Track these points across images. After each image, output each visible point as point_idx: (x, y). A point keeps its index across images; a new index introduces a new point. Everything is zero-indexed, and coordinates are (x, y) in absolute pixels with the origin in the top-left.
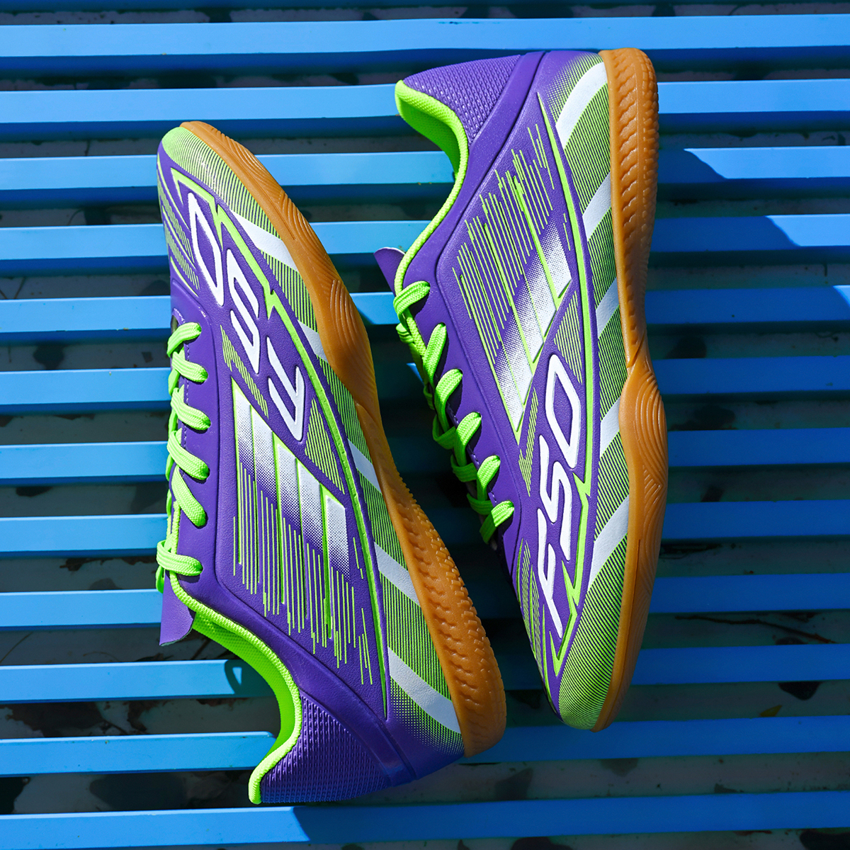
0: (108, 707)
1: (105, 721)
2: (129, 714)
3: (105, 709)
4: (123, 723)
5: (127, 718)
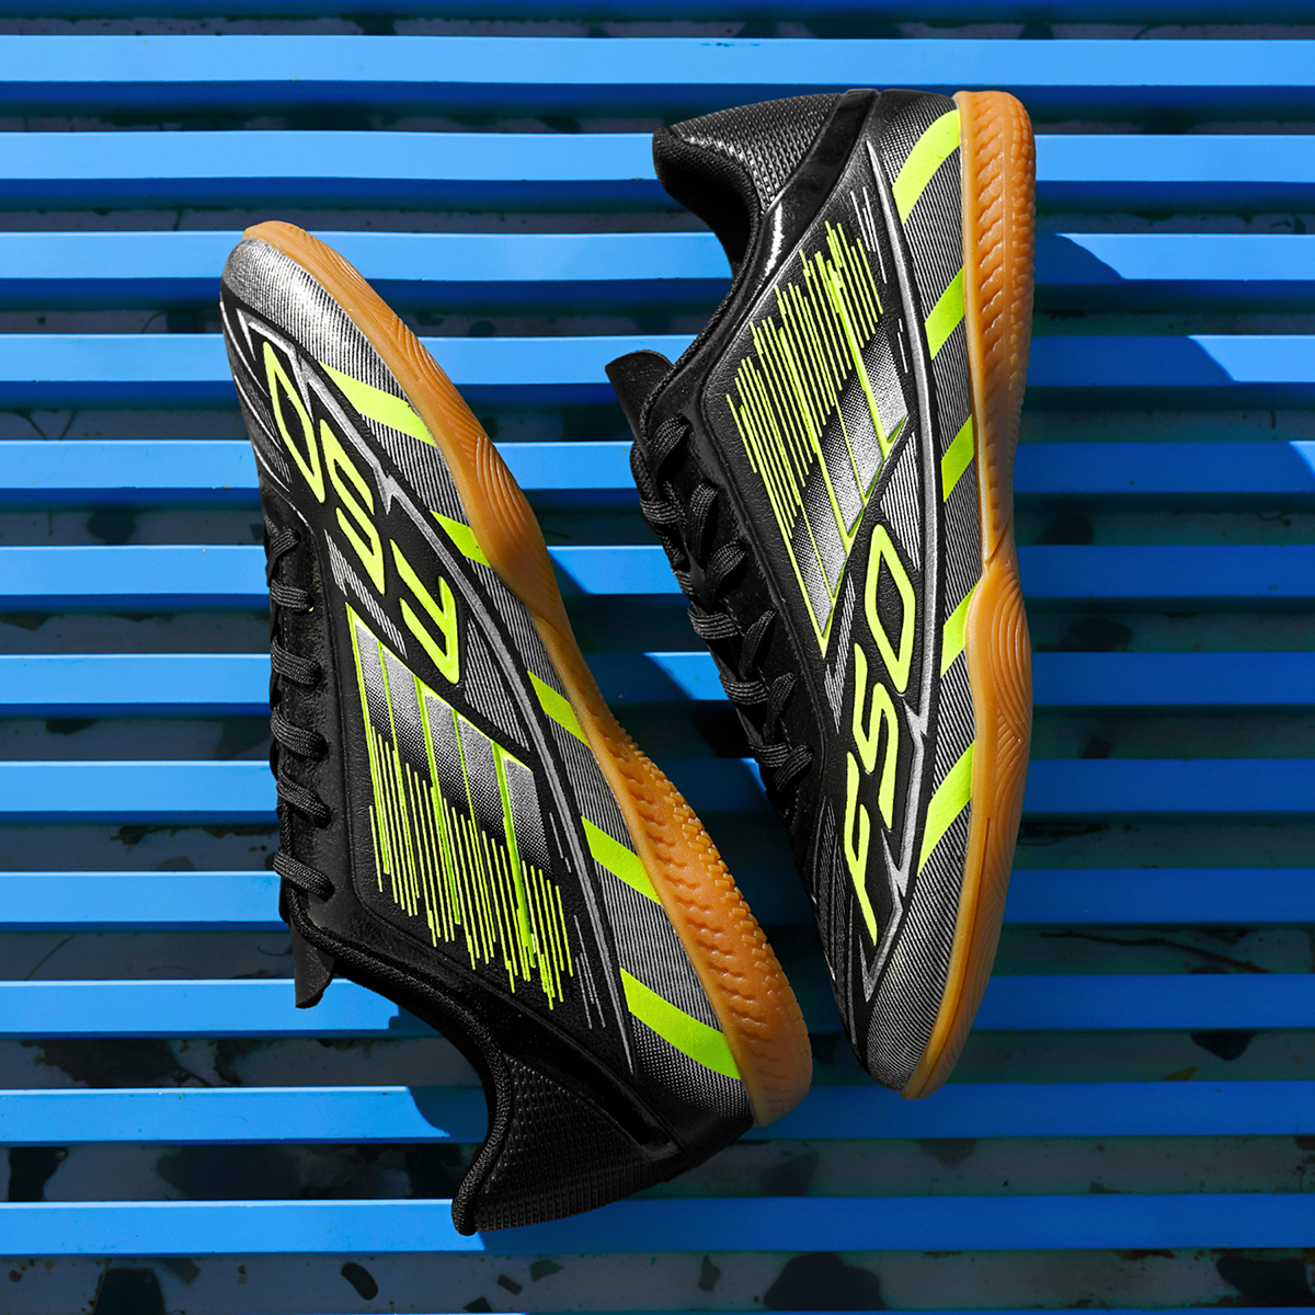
0: (186, 1048)
1: (182, 1070)
2: (217, 1060)
3: (181, 1051)
4: (207, 1072)
5: (213, 1065)
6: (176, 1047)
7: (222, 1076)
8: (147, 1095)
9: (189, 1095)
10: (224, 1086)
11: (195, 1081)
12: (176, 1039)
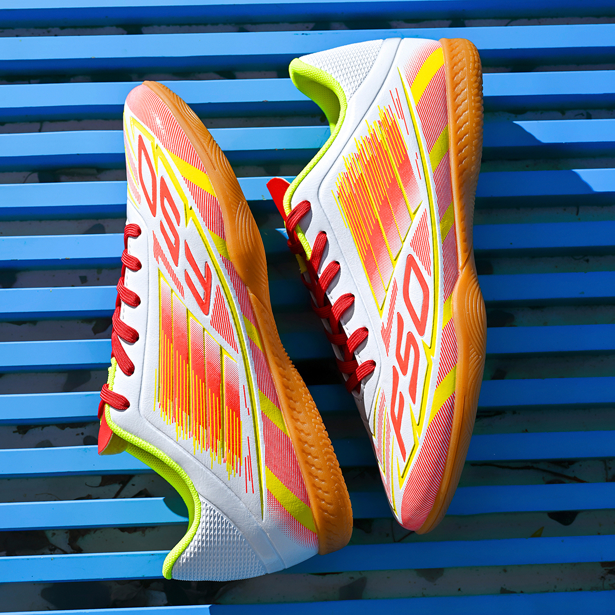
0: (54, 534)
1: (54, 546)
2: (69, 540)
3: (52, 537)
4: (65, 546)
5: (68, 542)
6: (49, 534)
7: (73, 548)
8: (35, 559)
9: (56, 558)
10: (74, 553)
11: (59, 551)
12: (49, 530)
